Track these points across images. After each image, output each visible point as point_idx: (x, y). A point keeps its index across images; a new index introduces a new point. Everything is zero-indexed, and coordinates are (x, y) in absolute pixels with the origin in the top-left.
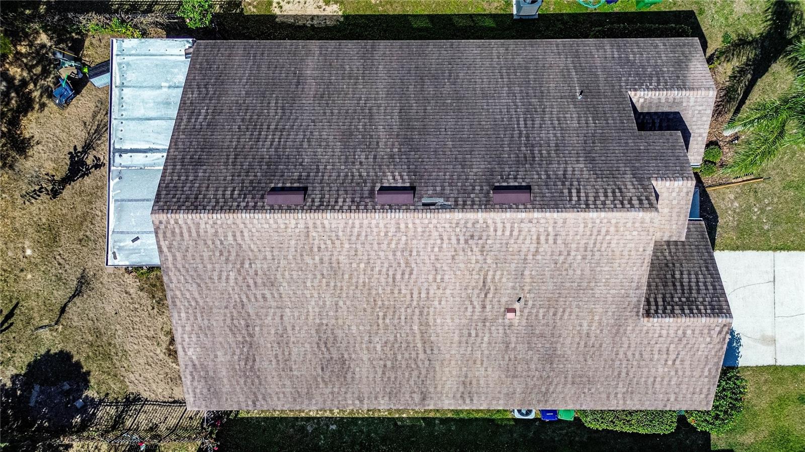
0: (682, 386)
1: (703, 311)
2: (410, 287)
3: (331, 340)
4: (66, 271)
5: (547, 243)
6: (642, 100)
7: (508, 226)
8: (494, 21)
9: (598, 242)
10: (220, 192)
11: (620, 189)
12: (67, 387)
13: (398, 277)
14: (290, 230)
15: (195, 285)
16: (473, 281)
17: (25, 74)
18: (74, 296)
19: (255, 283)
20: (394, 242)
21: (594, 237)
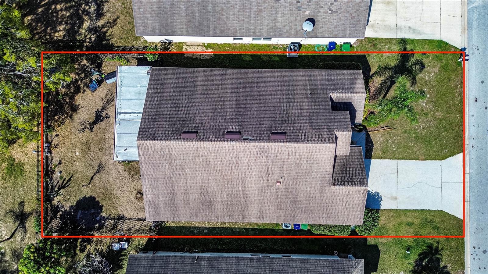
0: (349, 215)
1: (357, 184)
2: (238, 172)
3: (206, 192)
4: (93, 162)
5: (292, 155)
6: (335, 97)
7: (277, 148)
8: (279, 58)
9: (312, 155)
10: (163, 133)
11: (321, 134)
12: (93, 211)
13: (233, 167)
14: (191, 148)
15: (152, 169)
16: (263, 170)
17: (77, 77)
18: (96, 173)
19: (176, 169)
20: (232, 154)
21: (310, 153)
